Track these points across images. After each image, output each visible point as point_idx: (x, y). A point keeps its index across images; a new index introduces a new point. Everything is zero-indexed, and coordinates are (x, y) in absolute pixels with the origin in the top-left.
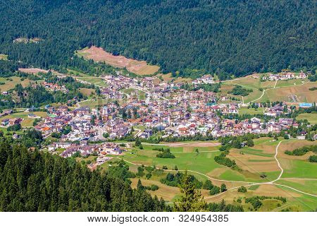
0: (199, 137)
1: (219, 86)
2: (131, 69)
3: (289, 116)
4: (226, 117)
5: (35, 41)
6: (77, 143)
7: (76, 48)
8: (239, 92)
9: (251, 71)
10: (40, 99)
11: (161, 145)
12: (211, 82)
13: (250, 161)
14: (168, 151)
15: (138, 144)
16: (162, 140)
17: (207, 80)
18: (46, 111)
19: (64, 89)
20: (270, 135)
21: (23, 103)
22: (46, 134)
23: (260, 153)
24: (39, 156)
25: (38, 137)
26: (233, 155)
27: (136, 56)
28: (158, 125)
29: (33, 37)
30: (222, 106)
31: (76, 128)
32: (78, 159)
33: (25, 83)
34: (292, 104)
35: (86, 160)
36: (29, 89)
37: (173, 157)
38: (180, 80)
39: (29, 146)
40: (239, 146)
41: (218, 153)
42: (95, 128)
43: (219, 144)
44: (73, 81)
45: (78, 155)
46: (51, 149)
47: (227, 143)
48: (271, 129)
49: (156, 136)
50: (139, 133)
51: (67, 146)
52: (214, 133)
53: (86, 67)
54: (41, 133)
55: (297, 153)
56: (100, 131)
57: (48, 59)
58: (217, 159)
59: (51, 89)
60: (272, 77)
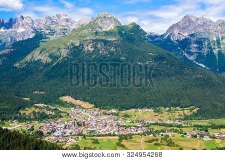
0: (110, 135)
1: (118, 114)
2: (82, 106)
3: (146, 126)
4: (121, 126)
5: (43, 93)
6: (58, 136)
7: (59, 96)
8: (126, 116)
9: (131, 108)
10: (43, 117)
11: (94, 138)
12: (115, 112)
13: (131, 145)
14: (97, 140)
15: (84, 137)
16: (94, 136)
17: (114, 111)
18: (45, 122)
19: (54, 113)
20: (139, 134)
21: (36, 119)
22: (45, 132)
23: (135, 142)
24: (41, 142)
25: (41, 134)
26: (124, 142)
27: (85, 100)
28: (93, 129)
29: (42, 91)
30: (119, 122)
31: (58, 130)
32: (58, 144)
33: (37, 111)
34: (147, 122)
35: (62, 144)
36: (38, 113)
37: (99, 143)
38: (103, 110)
39: (37, 137)
40: (126, 139)
41: (118, 141)
42: (66, 130)
43: (118, 138)
44: (57, 110)
45: (58, 142)
46: (46, 139)
47: (122, 138)
48: (139, 132)
49: (92, 134)
50: (85, 133)
51: (54, 138)
52: (116, 133)
53: (64, 104)
54: (42, 132)
55: (149, 142)
56: (68, 131)
57: (47, 100)
58: (117, 144)
59: (48, 113)
60: (140, 110)
